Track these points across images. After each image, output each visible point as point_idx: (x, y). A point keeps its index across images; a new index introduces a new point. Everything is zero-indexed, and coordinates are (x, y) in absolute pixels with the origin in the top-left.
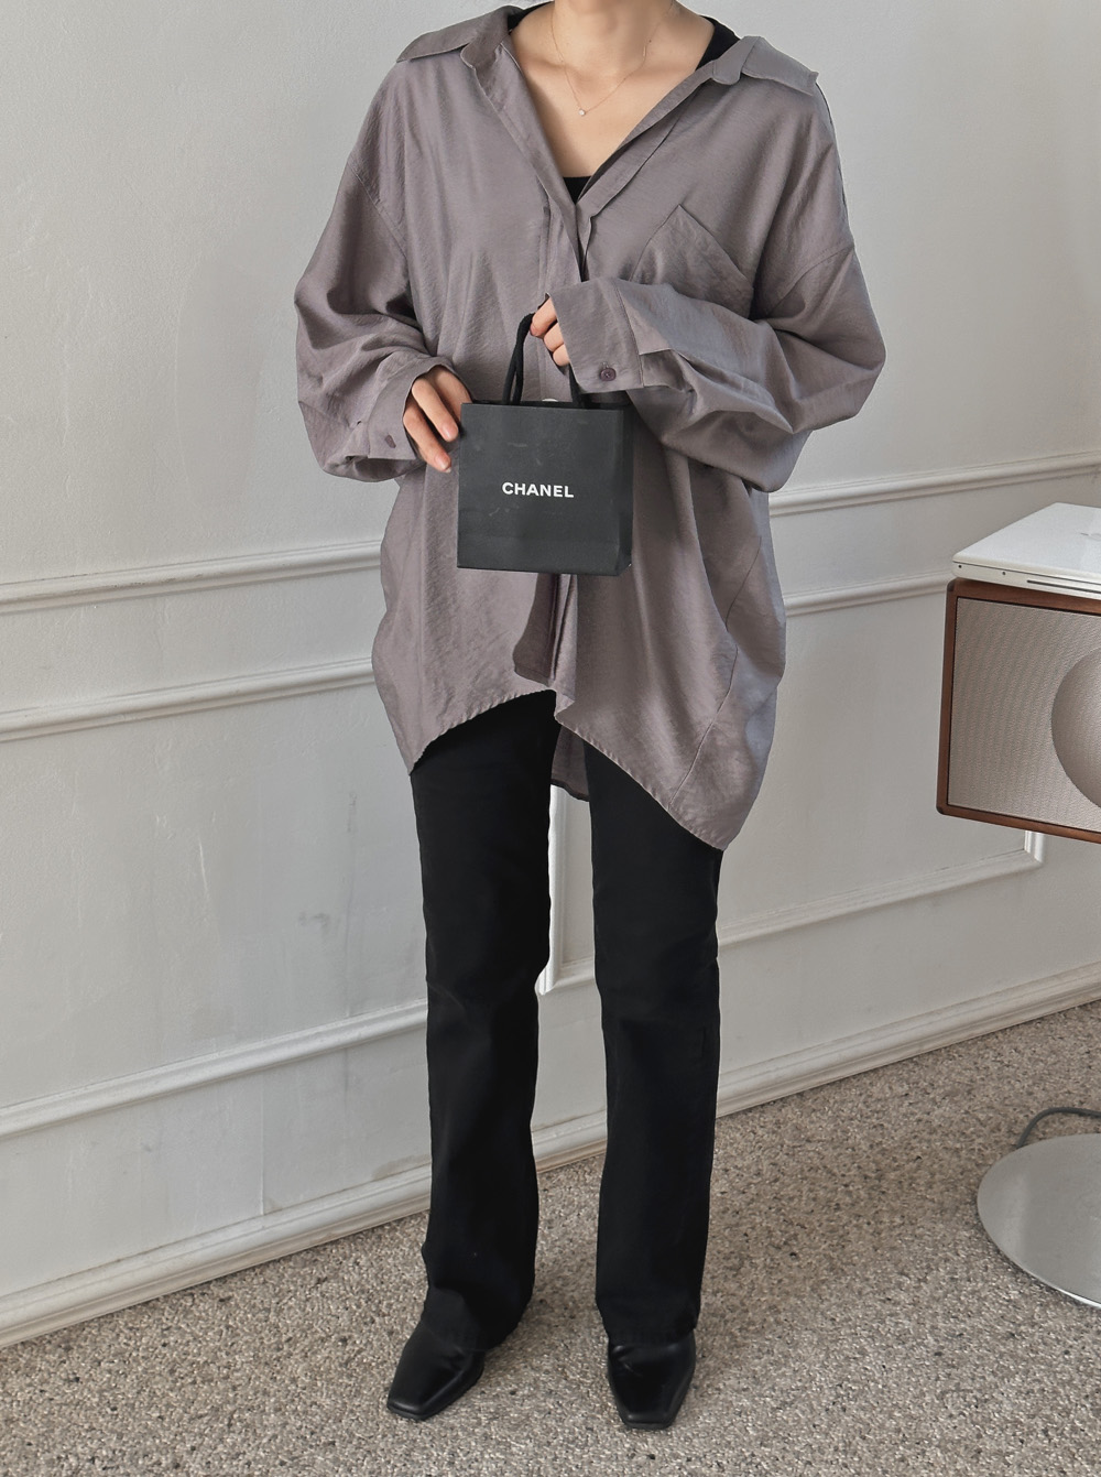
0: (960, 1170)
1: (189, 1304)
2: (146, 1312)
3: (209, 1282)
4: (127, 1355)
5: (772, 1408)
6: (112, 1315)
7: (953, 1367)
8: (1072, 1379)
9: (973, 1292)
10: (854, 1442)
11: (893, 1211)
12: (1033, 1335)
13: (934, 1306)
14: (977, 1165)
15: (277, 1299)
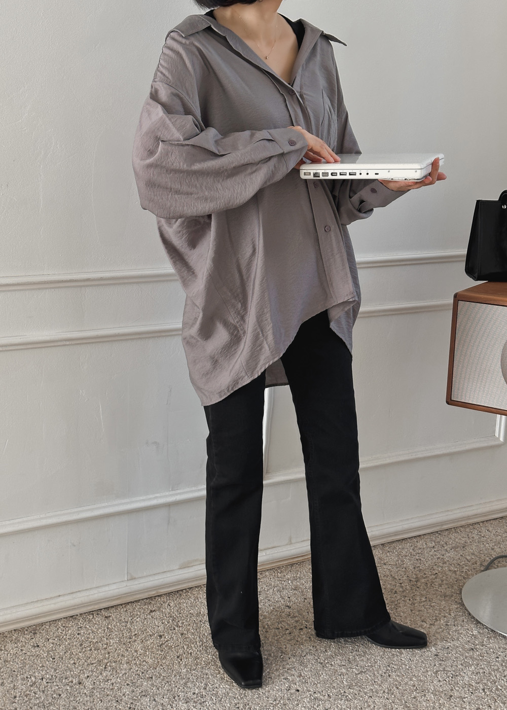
0: (456, 580)
1: (91, 618)
2: (71, 620)
3: (101, 609)
4: (61, 637)
5: (356, 674)
6: (56, 620)
7: (443, 661)
8: (499, 669)
9: (456, 631)
10: (393, 690)
11: (422, 595)
12: (482, 650)
13: (437, 635)
14: (464, 578)
15: (131, 618)
